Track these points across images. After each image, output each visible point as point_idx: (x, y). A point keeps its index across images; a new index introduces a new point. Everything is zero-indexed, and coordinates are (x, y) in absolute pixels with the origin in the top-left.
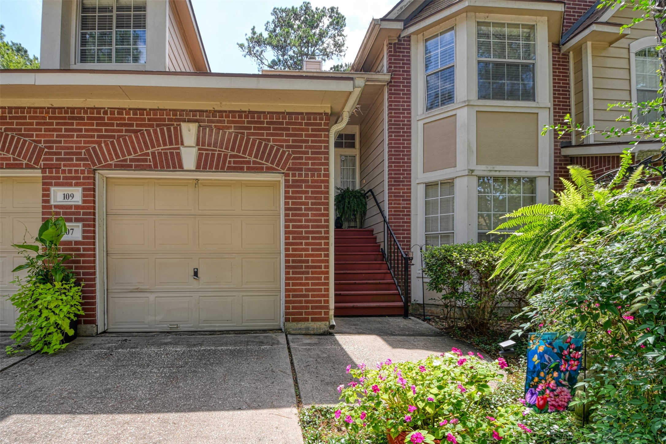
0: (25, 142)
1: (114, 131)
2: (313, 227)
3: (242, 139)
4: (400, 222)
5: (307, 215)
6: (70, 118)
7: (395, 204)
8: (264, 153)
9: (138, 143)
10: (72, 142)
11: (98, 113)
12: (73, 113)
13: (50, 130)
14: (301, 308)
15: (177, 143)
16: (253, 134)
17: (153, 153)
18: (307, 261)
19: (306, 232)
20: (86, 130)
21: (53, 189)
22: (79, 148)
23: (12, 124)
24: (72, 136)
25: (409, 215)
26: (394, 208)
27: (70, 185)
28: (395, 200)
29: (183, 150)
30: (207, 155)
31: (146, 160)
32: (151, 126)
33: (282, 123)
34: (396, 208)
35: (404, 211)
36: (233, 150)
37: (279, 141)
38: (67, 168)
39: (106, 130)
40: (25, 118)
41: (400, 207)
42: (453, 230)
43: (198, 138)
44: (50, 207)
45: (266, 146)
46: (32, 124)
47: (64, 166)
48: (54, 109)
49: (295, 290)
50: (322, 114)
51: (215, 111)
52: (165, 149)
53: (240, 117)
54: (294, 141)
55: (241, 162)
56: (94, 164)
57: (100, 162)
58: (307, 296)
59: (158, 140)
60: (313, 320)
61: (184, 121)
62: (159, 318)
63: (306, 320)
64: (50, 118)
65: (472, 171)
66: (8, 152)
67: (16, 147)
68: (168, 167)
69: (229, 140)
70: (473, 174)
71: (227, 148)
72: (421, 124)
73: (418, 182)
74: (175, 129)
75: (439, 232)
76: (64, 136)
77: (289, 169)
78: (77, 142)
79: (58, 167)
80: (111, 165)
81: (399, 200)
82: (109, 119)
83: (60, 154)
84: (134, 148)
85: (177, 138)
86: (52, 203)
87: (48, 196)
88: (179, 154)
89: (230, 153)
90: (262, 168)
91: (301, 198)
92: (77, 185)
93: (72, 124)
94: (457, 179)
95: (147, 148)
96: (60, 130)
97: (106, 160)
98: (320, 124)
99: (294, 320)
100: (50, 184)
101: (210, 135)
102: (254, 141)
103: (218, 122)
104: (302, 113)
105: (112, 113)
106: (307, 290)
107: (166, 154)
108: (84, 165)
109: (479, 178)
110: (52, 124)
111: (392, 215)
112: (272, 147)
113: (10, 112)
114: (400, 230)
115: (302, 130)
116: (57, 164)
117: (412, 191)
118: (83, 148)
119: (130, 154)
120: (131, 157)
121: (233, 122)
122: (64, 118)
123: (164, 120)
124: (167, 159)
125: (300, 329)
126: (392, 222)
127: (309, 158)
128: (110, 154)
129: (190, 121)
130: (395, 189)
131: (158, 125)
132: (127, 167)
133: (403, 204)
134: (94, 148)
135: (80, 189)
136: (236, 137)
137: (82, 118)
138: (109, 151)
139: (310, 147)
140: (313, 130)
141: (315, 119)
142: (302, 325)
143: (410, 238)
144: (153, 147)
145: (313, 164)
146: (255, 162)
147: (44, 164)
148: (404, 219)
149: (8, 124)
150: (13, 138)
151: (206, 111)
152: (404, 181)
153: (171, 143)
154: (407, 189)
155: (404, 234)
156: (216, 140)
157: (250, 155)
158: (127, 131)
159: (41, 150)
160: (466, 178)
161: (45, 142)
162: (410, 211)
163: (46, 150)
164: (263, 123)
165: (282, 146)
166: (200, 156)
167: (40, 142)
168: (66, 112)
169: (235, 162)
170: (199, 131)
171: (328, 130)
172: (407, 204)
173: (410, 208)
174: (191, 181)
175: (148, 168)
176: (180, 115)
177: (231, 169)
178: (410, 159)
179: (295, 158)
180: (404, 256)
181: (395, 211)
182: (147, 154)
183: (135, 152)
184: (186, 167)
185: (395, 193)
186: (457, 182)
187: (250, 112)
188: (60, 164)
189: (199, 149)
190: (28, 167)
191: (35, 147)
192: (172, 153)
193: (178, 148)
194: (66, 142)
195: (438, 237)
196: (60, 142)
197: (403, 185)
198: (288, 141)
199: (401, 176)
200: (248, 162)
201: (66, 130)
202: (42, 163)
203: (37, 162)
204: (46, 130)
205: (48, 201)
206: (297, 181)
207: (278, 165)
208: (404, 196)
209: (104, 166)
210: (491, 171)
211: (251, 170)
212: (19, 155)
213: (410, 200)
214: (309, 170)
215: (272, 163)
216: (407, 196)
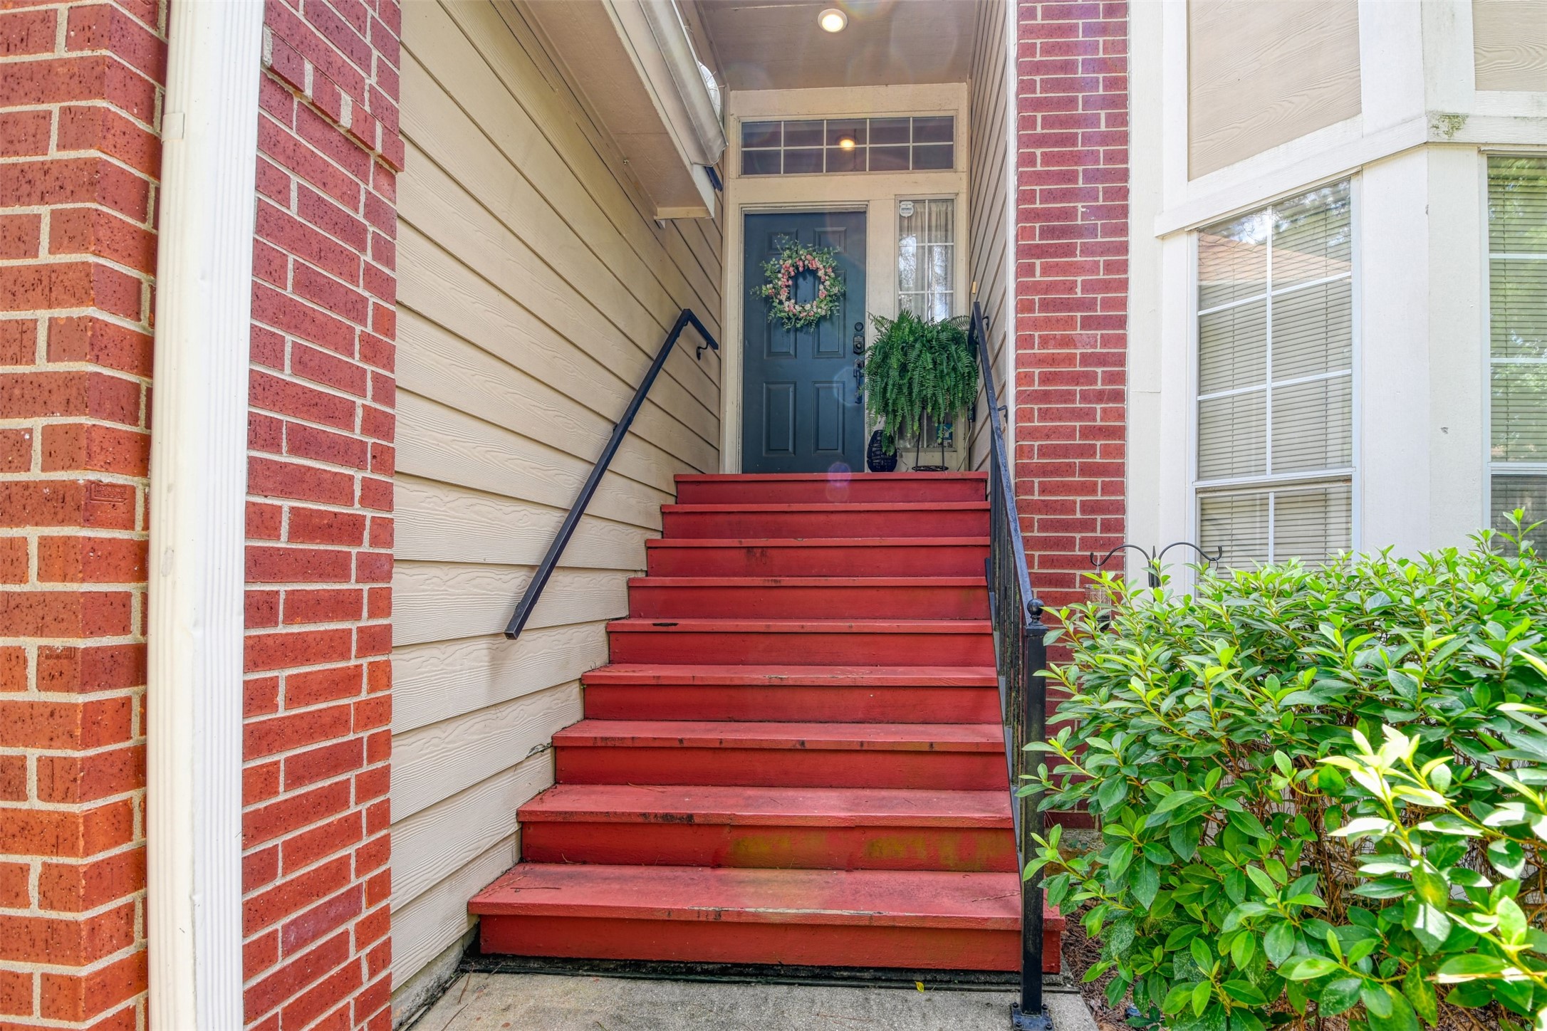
4: (1070, 434)
7: (1044, 342)
25: (1119, 396)
26: (1041, 361)
28: (1048, 323)
34: (1053, 360)
35: (1091, 378)
41: (1070, 359)
42: (1347, 462)
65: (1455, 121)
70: (1459, 136)
73: (1162, 227)
75: (1269, 477)
81: (1070, 323)
94: (1368, 176)
109: (1494, 159)
114: (1069, 470)
117: (1134, 273)
130: (1046, 270)
133: (1089, 341)
143: (1118, 507)
148: (1090, 414)
152: (1091, 231)
154: (1109, 267)
155: (1092, 489)
160: (1420, 161)
162: (1120, 378)
172: (1106, 341)
173: (1120, 359)
181: (1044, 378)
185: (1050, 287)
186: (1365, 193)
195: (1264, 503)
197: (1086, 250)
199: (1080, 207)
208: (1091, 305)
213: (1122, 322)
216: (1106, 304)
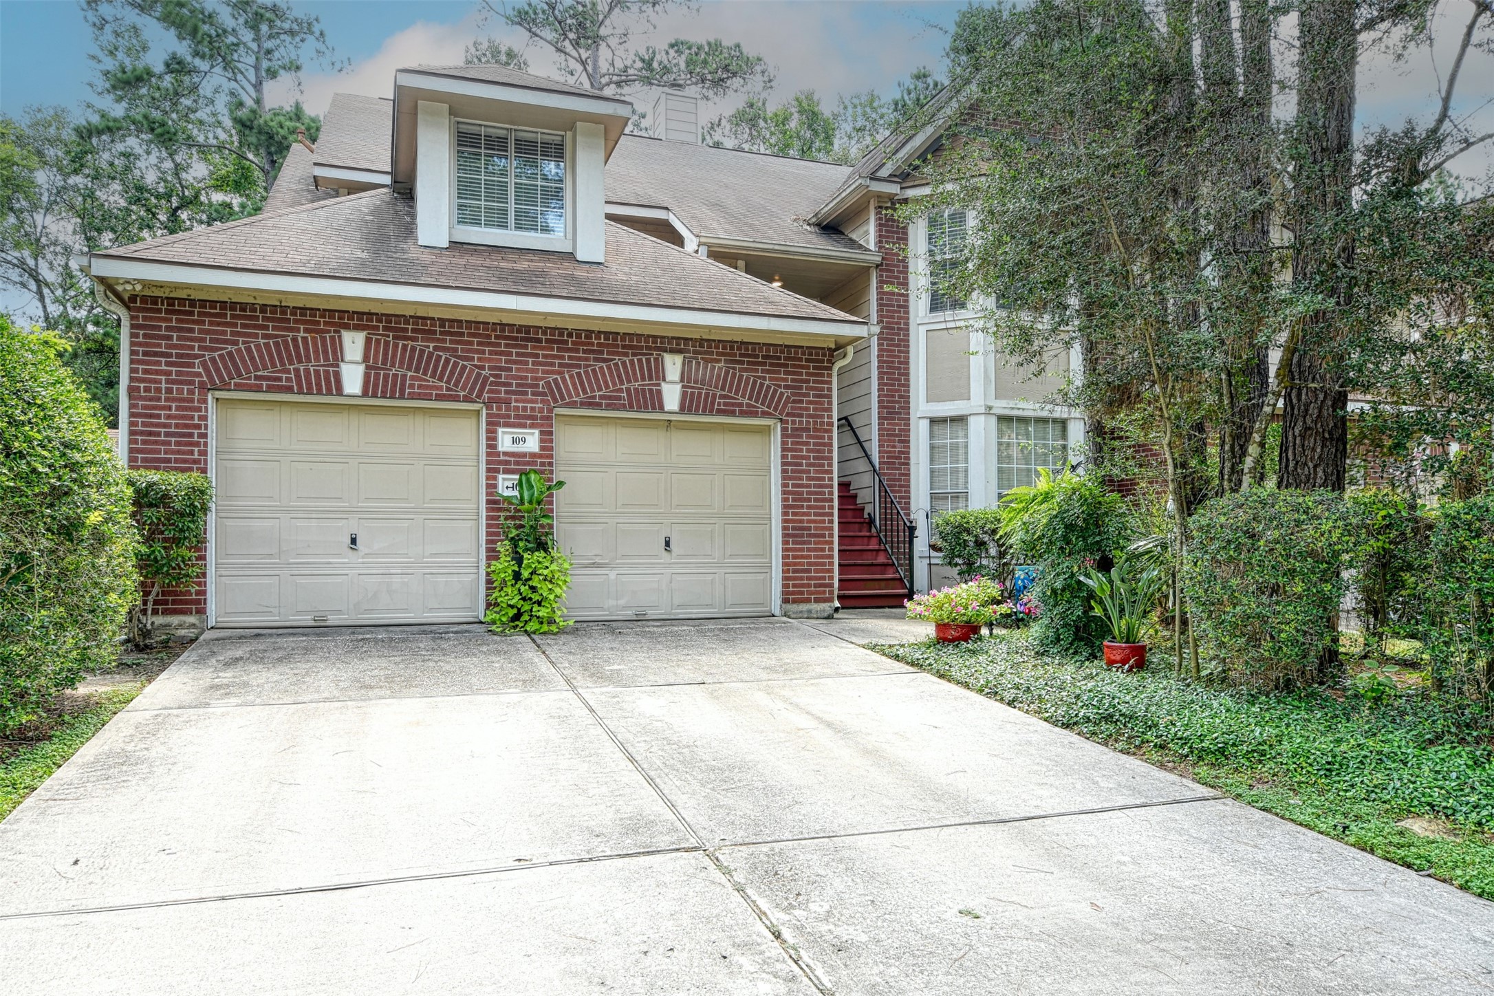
0: (464, 367)
1: (579, 359)
2: (815, 486)
3: (734, 375)
4: (895, 474)
5: (809, 472)
6: (523, 339)
7: (888, 446)
8: (759, 393)
9: (610, 376)
10: (527, 370)
11: (561, 334)
12: (528, 332)
13: (496, 353)
14: (803, 586)
15: (658, 378)
16: (746, 370)
17: (628, 390)
18: (809, 529)
19: (808, 493)
20: (545, 356)
21: (500, 430)
22: (536, 379)
23: (444, 341)
24: (527, 363)
25: (908, 464)
26: (887, 452)
27: (524, 426)
28: (888, 441)
29: (665, 387)
30: (693, 393)
31: (619, 398)
32: (626, 355)
33: (779, 358)
34: (890, 452)
35: (900, 458)
36: (723, 389)
37: (776, 379)
38: (520, 405)
39: (570, 358)
40: (462, 334)
41: (894, 452)
42: (967, 488)
43: (683, 373)
44: (498, 454)
45: (762, 385)
46: (471, 343)
47: (516, 401)
48: (502, 325)
49: (795, 564)
50: (824, 348)
51: (702, 340)
52: (643, 385)
53: (732, 348)
54: (793, 380)
55: (733, 404)
56: (555, 400)
57: (563, 398)
58: (809, 571)
59: (635, 374)
60: (817, 601)
61: (666, 351)
62: (622, 602)
63: (808, 601)
64: (497, 337)
65: (990, 408)
66: (441, 379)
67: (452, 373)
68: (646, 407)
69: (719, 376)
70: (991, 412)
71: (716, 387)
72: (922, 329)
73: (919, 415)
74: (656, 360)
75: (948, 491)
76: (515, 362)
77: (788, 414)
78: (532, 371)
79: (508, 402)
80: (576, 402)
81: (894, 441)
82: (573, 343)
83: (510, 385)
84: (606, 382)
85: (657, 372)
86: (500, 449)
87: (495, 439)
88: (659, 392)
89: (719, 393)
90: (757, 412)
91: (801, 450)
92: (532, 426)
93: (526, 347)
94: (972, 416)
95: (622, 383)
96: (510, 354)
97: (570, 396)
98: (823, 361)
99: (795, 601)
100: (498, 424)
101: (697, 370)
102: (748, 379)
103: (705, 353)
104: (802, 347)
105: (579, 336)
106: (809, 564)
107: (644, 391)
108: (542, 401)
109: (999, 418)
110: (499, 345)
111: (885, 463)
112: (769, 387)
113: (442, 326)
114: (896, 486)
115: (802, 367)
116: (506, 399)
117: (912, 427)
118: (542, 379)
119: (600, 389)
120: (601, 393)
121: (723, 354)
122: (516, 339)
123: (641, 348)
124: (644, 397)
125: (801, 612)
126: (885, 474)
127: (810, 402)
128: (575, 388)
129: (672, 351)
130: (888, 424)
131: (634, 355)
132: (597, 406)
133: (899, 447)
134: (555, 380)
135: (537, 432)
136: (727, 373)
137: (539, 341)
138: (574, 385)
139: (812, 389)
140: (814, 368)
141: (817, 354)
142: (804, 607)
143: (909, 498)
144: (629, 381)
145: (815, 409)
146: (748, 405)
147: (489, 398)
148: (900, 469)
149: (438, 340)
150: (447, 361)
151: (691, 339)
152: (900, 413)
153: (651, 378)
154: (905, 425)
155: (901, 492)
156: (704, 375)
157: (743, 396)
158: (596, 360)
159: (486, 379)
160: (983, 417)
161: (490, 368)
162: (908, 458)
163: (492, 379)
164: (758, 356)
165: (780, 386)
166: (684, 395)
167: (483, 368)
168: (519, 331)
169: (725, 404)
170: (684, 365)
171: (830, 369)
172: (904, 447)
173: (908, 453)
174: (662, 423)
175: (622, 408)
176: (661, 343)
177: (721, 412)
178: (908, 380)
179: (794, 402)
180: (908, 524)
181: (888, 457)
182: (621, 390)
183: (607, 387)
184: (667, 408)
185: (889, 429)
186: (971, 420)
187: (742, 343)
188: (511, 399)
189: (683, 387)
190: (467, 399)
191: (479, 375)
192: (651, 391)
193: (659, 385)
194: (518, 370)
195: (948, 498)
196: (510, 370)
197: (899, 419)
198: (786, 380)
199: (897, 406)
200: (741, 405)
201: (518, 354)
202: (486, 395)
203: (479, 396)
204: (491, 353)
205: (495, 447)
206: (797, 429)
207: (776, 409)
208: (900, 436)
209: (567, 403)
210: (1012, 408)
211: (744, 414)
212: (456, 385)
213: (909, 442)
214: (810, 416)
215: (769, 407)
216: (905, 436)
